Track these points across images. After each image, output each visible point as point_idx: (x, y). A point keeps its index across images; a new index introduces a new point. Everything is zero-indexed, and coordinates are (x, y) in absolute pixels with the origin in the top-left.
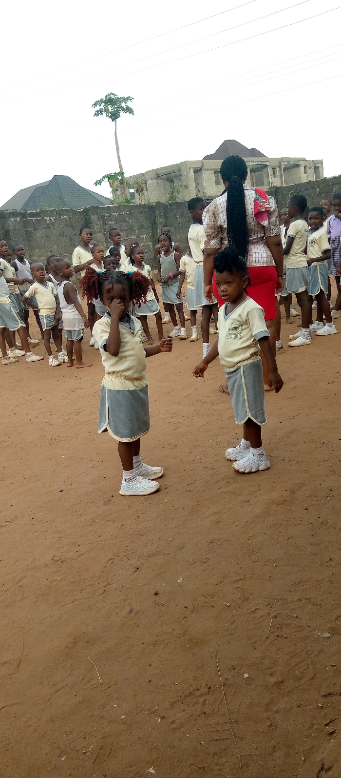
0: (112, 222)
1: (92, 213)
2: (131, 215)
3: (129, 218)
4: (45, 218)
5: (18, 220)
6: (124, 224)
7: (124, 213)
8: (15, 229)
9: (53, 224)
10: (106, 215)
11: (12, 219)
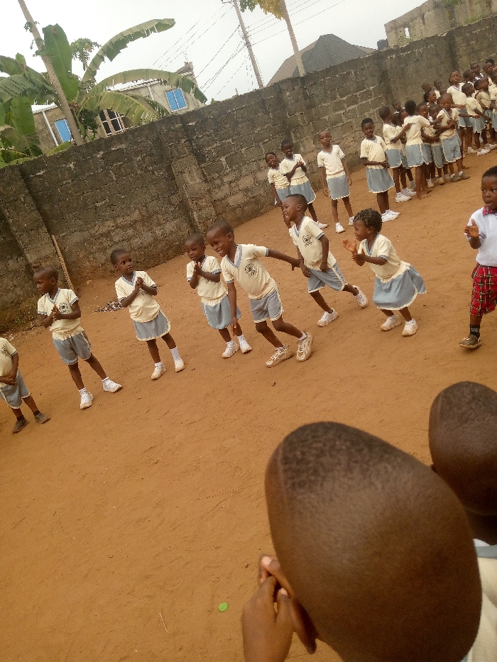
4: (414, 51)
5: (394, 56)
7: (484, 29)
8: (392, 68)
9: (422, 56)
10: (468, 35)
11: (388, 58)
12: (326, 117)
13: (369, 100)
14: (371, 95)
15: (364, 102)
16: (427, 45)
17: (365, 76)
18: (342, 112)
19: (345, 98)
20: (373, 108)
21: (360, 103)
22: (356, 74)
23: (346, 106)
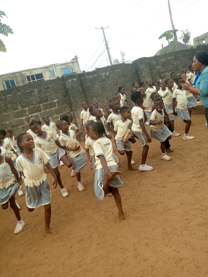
0: (159, 67)
1: (141, 64)
2: (176, 59)
3: (174, 62)
4: (101, 74)
5: (75, 80)
6: (170, 66)
7: (169, 58)
8: (73, 87)
9: (108, 77)
10: (154, 63)
11: (70, 81)
12: (8, 122)
13: (53, 109)
14: (55, 105)
15: (48, 110)
16: (114, 70)
17: (49, 93)
18: (24, 118)
19: (27, 109)
20: (57, 114)
21: (43, 111)
22: (39, 92)
23: (27, 114)
